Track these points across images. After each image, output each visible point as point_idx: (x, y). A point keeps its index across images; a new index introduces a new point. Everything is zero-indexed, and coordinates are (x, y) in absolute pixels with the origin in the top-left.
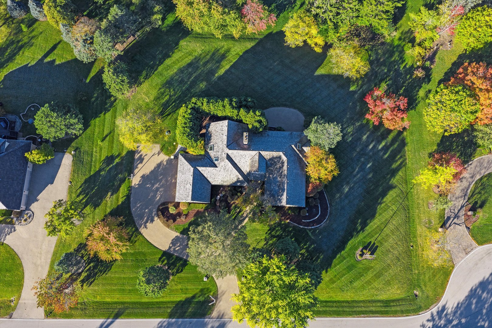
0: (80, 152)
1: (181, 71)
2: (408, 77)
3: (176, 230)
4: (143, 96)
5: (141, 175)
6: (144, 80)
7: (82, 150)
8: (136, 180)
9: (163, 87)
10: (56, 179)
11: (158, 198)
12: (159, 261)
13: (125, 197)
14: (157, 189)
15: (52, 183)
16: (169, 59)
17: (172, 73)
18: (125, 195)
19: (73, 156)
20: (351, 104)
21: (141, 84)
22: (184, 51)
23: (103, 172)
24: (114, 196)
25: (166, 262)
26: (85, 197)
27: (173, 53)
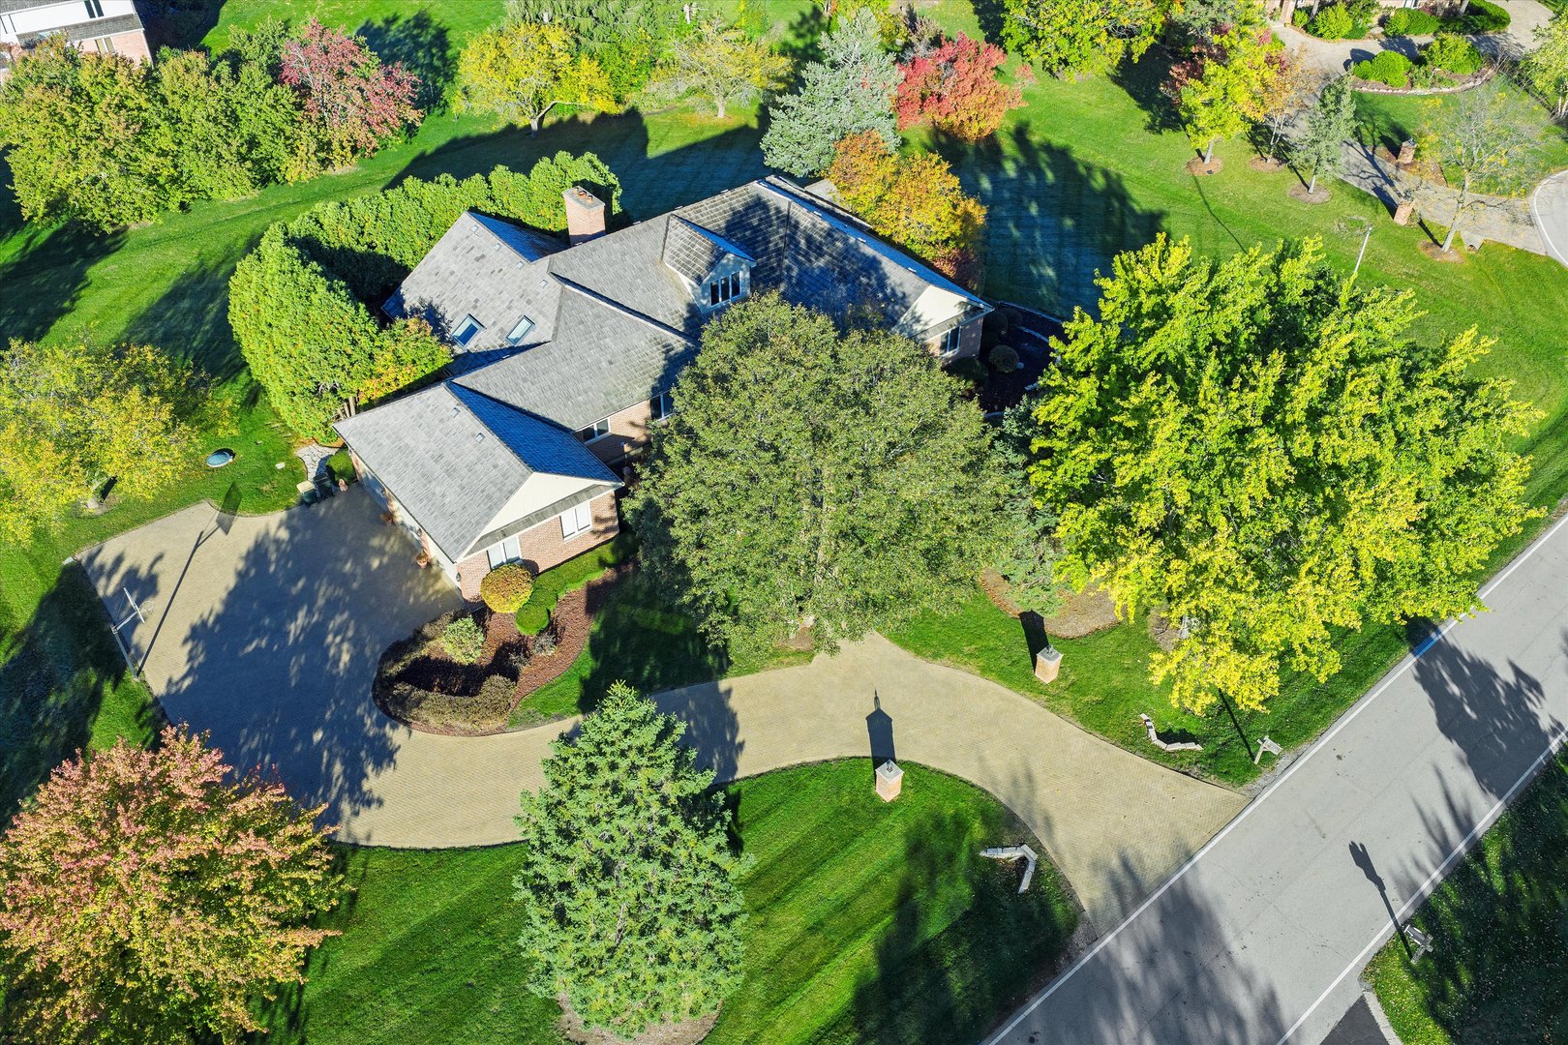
3: (548, 712)
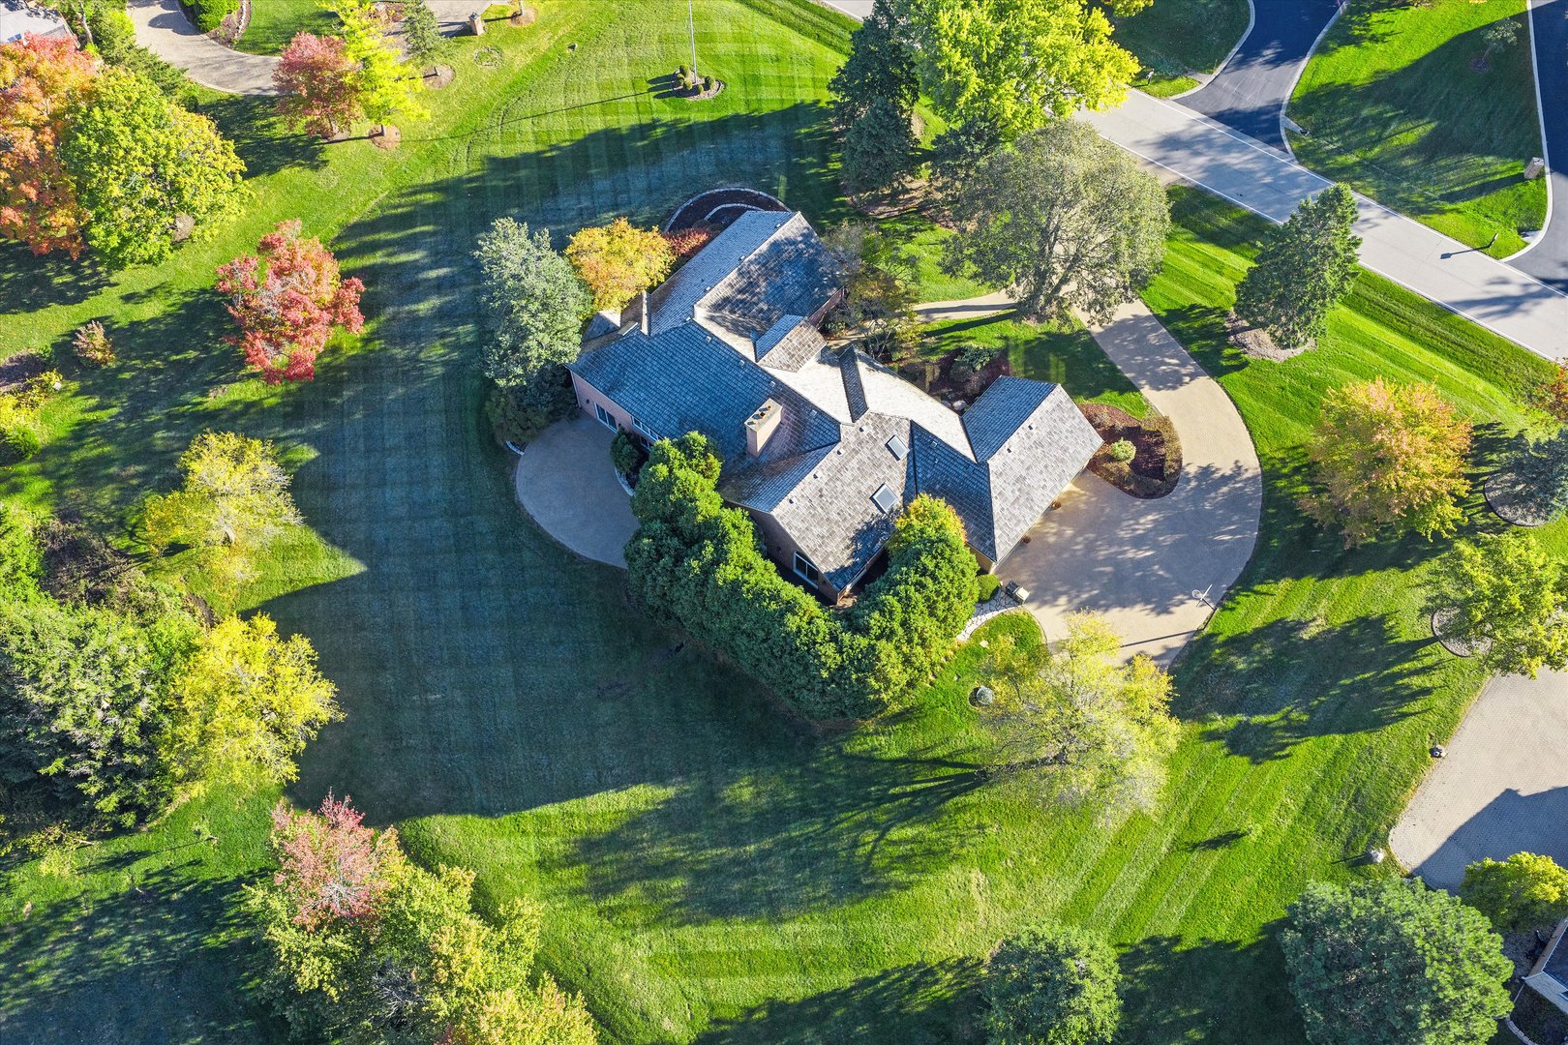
0: (1348, 845)
1: (771, 908)
2: (127, 375)
3: (1144, 406)
4: (981, 906)
5: (1164, 617)
6: (941, 974)
7: (1337, 848)
8: (1192, 615)
9: (887, 886)
10: (1490, 799)
11: (1150, 517)
12: (1246, 364)
13: (1257, 588)
14: (1138, 542)
15: (1510, 794)
16: (781, 997)
17: (810, 928)
18: (1252, 597)
19: (1384, 843)
20: (357, 416)
21: (961, 962)
22: (697, 993)
23: (1294, 715)
24: (1292, 615)
25: (1228, 352)
26: (1400, 675)
27: (751, 1011)
